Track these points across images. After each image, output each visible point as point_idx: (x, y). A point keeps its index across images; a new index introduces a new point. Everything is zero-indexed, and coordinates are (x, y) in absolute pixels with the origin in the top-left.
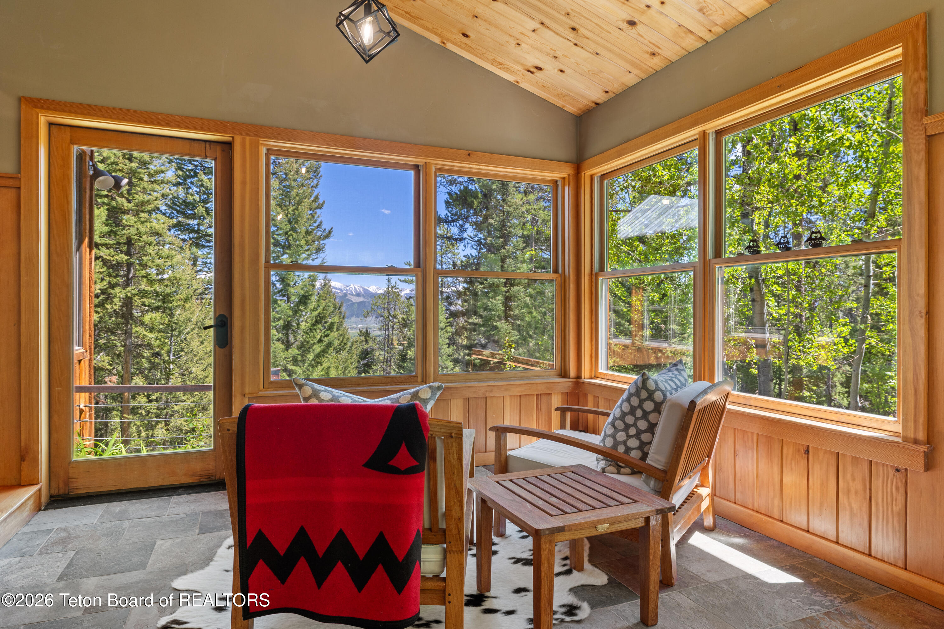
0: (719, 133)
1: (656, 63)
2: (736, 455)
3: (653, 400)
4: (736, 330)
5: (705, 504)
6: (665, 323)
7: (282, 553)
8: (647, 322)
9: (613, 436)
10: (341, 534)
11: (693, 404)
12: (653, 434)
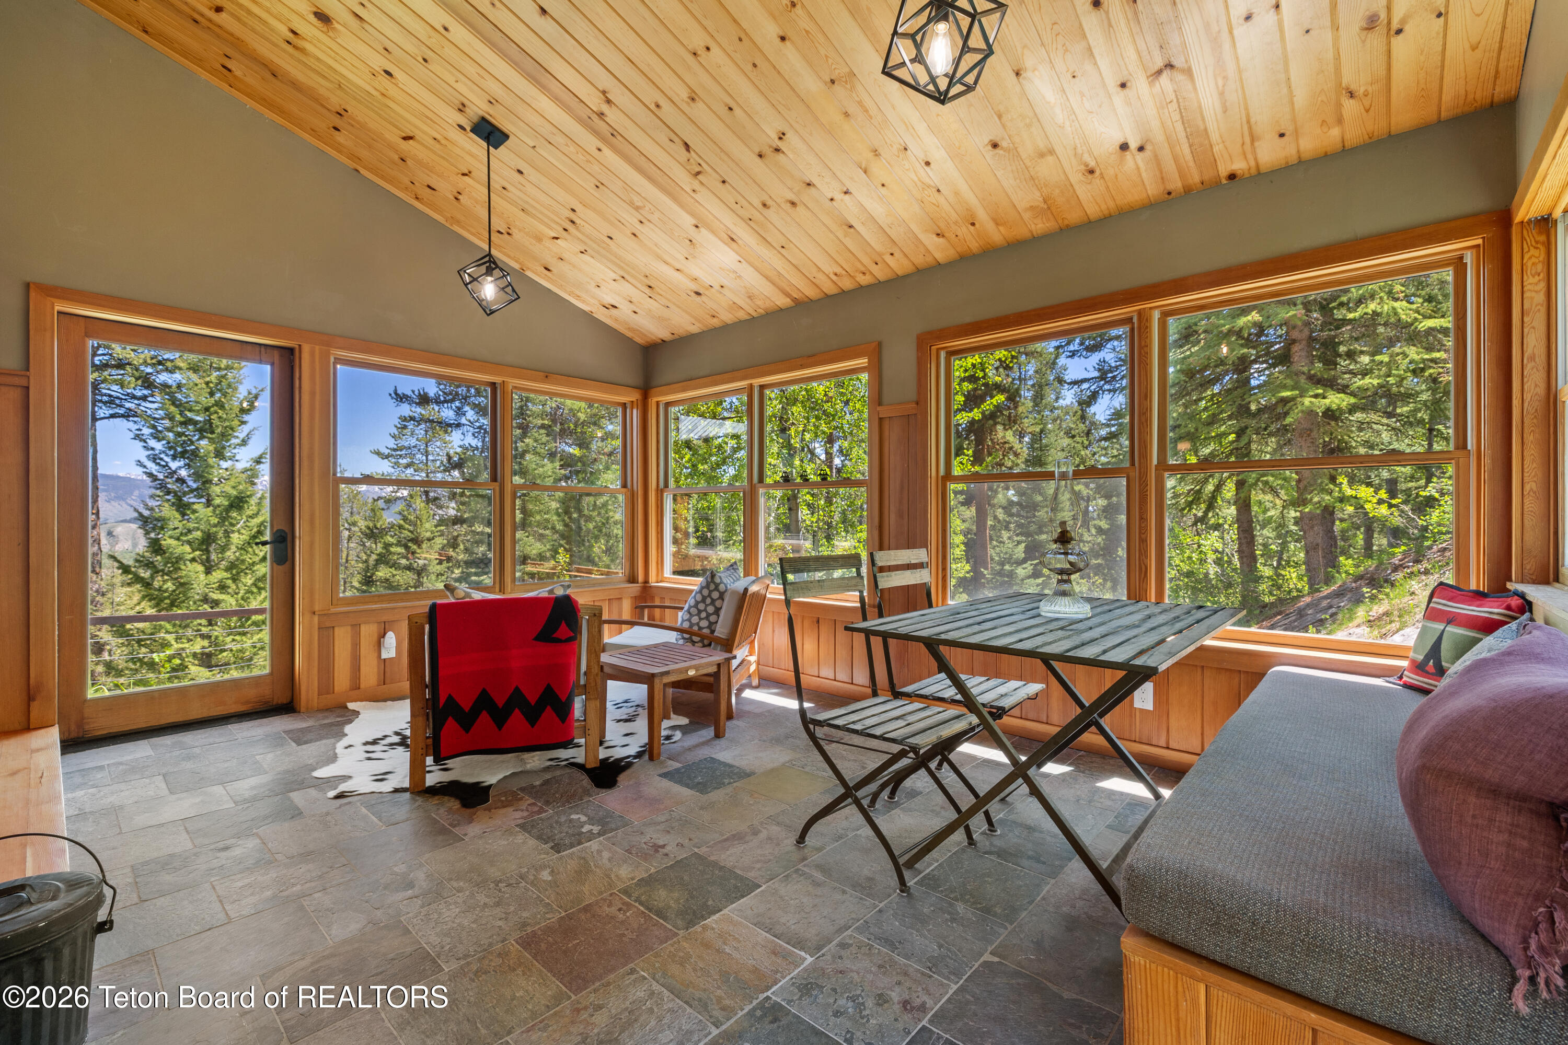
0: (762, 387)
1: (715, 322)
2: (774, 631)
3: (718, 591)
4: (775, 537)
5: (753, 668)
6: (711, 531)
7: (467, 709)
8: (691, 530)
9: (689, 620)
10: (517, 688)
11: (746, 590)
12: (718, 616)
